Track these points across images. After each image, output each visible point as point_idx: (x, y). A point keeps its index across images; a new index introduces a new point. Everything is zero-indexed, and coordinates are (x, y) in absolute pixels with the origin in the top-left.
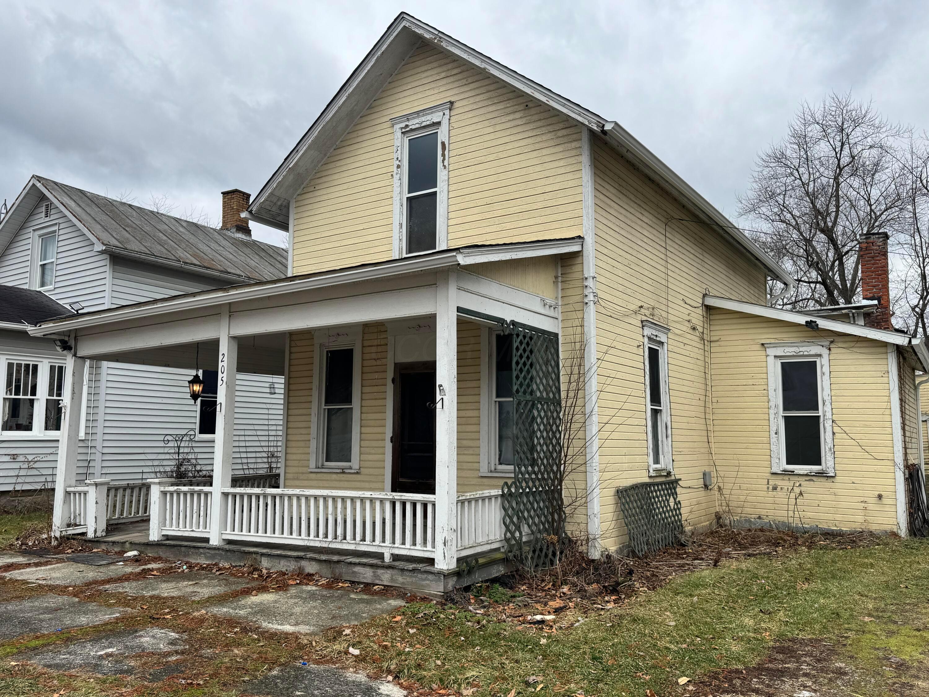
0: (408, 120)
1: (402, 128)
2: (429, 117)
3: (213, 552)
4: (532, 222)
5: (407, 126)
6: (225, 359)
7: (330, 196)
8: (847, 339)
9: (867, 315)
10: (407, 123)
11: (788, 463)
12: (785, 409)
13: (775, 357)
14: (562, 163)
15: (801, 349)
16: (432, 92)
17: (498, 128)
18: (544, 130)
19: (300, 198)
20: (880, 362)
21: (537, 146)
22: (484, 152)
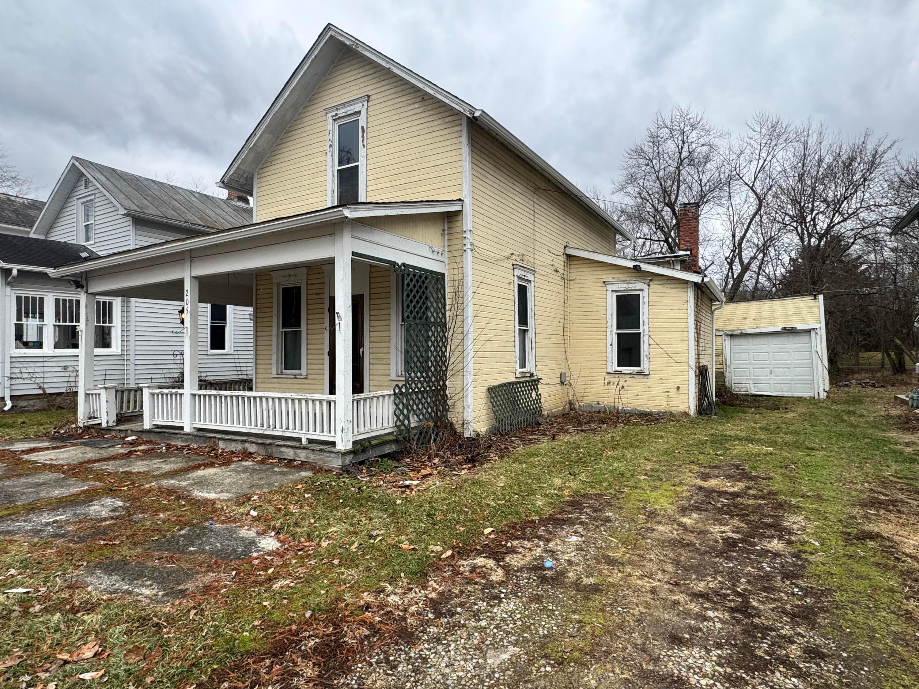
0: (337, 110)
1: (333, 116)
2: (352, 107)
3: (186, 437)
4: (427, 188)
5: (336, 114)
6: (189, 294)
7: (282, 170)
8: (661, 278)
9: (682, 262)
10: (336, 112)
11: (619, 366)
12: (618, 328)
13: (613, 291)
14: (448, 143)
15: (630, 285)
16: (354, 88)
17: (402, 115)
18: (435, 117)
19: (261, 171)
20: (682, 294)
21: (431, 130)
22: (393, 134)
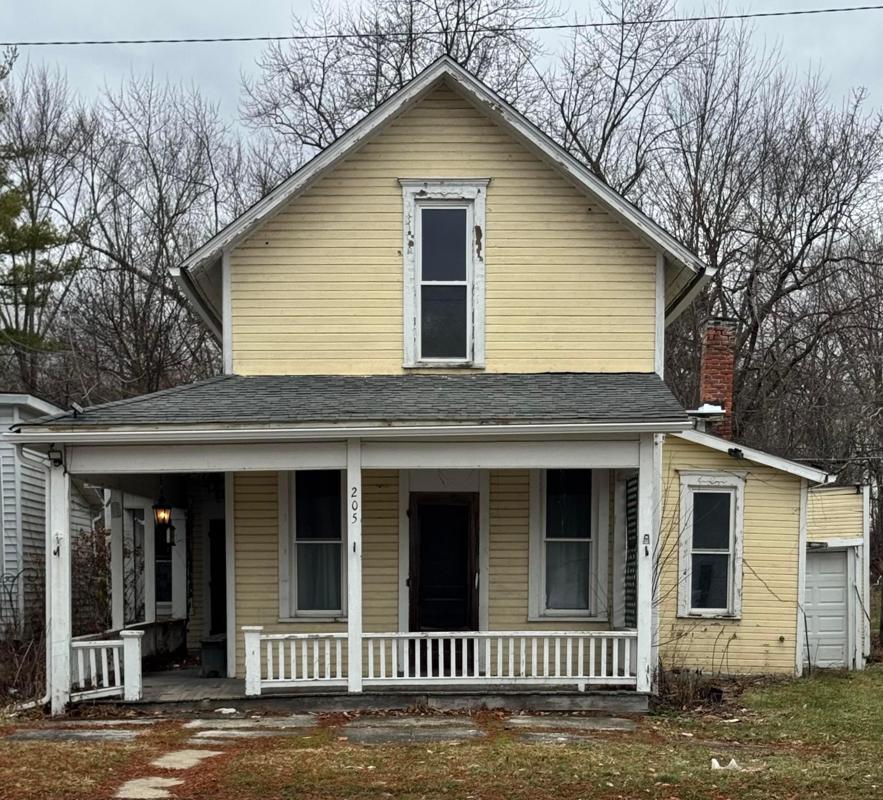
0: (426, 185)
1: (415, 194)
2: (457, 190)
3: (352, 699)
5: (422, 193)
6: (358, 494)
7: (295, 260)
10: (424, 190)
16: (459, 157)
18: (610, 244)
